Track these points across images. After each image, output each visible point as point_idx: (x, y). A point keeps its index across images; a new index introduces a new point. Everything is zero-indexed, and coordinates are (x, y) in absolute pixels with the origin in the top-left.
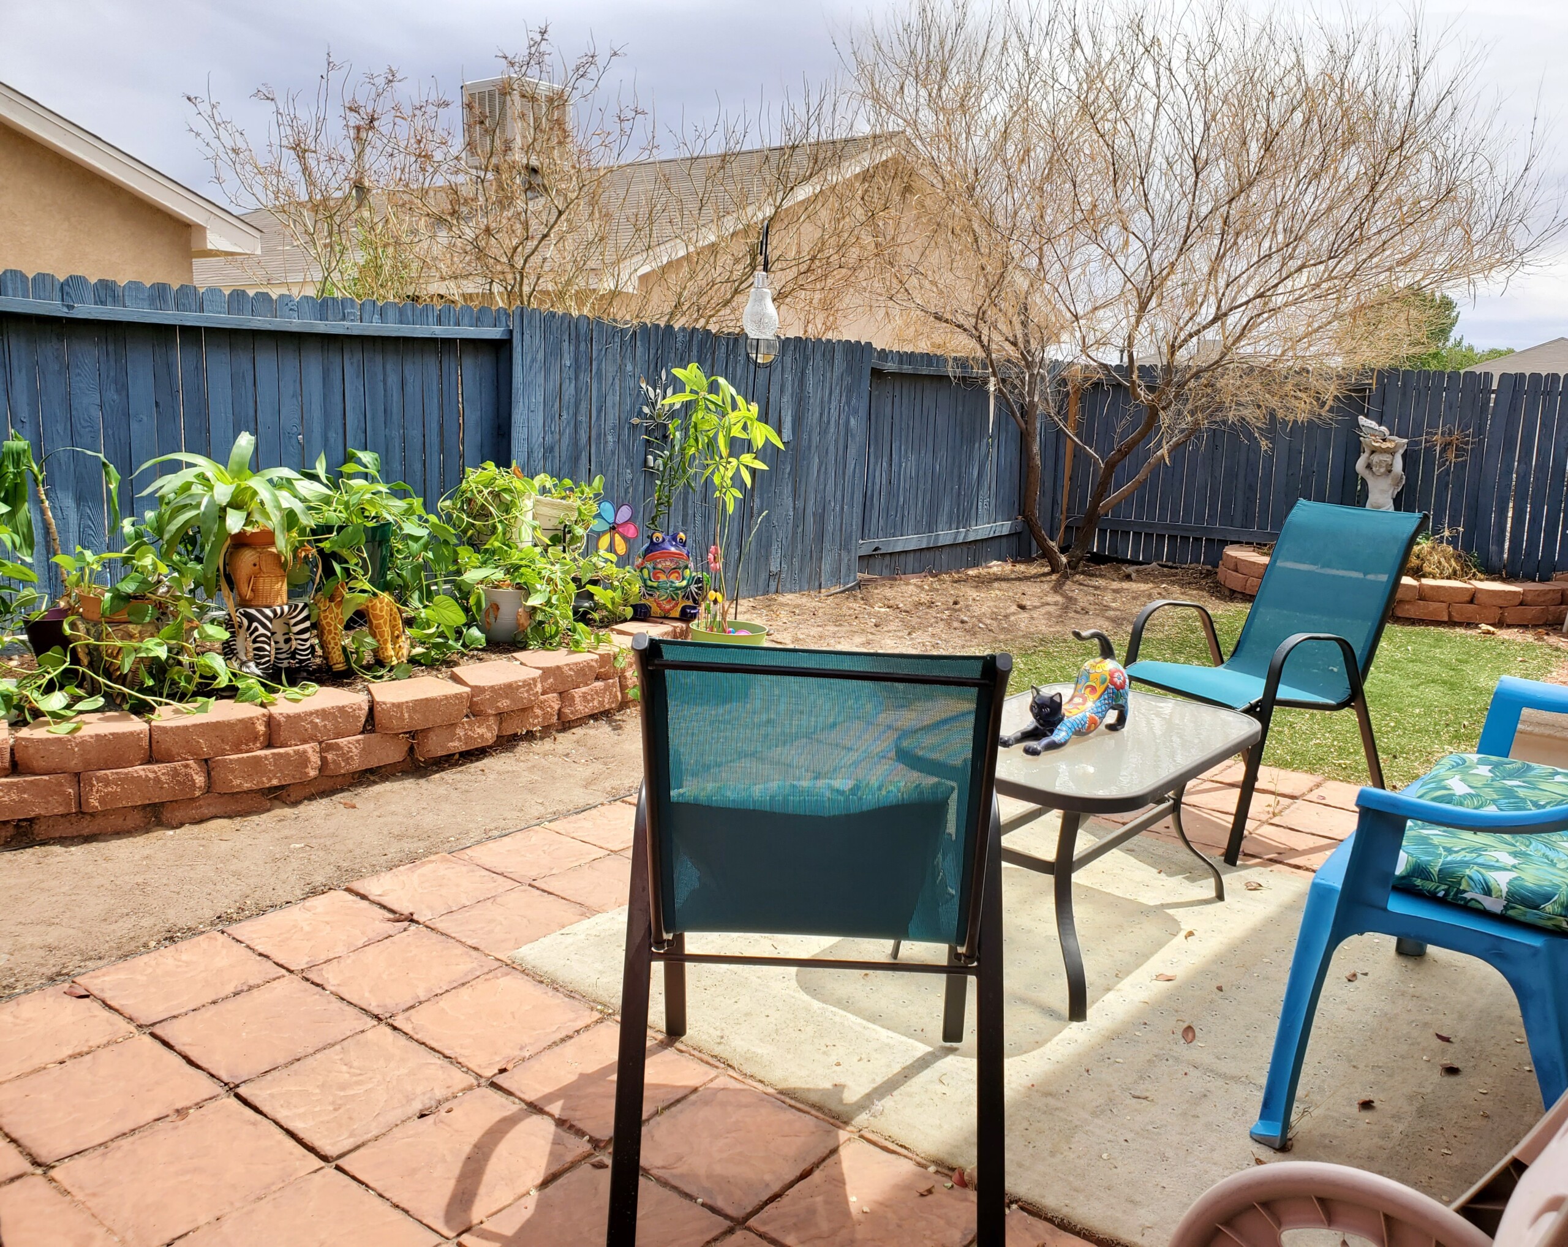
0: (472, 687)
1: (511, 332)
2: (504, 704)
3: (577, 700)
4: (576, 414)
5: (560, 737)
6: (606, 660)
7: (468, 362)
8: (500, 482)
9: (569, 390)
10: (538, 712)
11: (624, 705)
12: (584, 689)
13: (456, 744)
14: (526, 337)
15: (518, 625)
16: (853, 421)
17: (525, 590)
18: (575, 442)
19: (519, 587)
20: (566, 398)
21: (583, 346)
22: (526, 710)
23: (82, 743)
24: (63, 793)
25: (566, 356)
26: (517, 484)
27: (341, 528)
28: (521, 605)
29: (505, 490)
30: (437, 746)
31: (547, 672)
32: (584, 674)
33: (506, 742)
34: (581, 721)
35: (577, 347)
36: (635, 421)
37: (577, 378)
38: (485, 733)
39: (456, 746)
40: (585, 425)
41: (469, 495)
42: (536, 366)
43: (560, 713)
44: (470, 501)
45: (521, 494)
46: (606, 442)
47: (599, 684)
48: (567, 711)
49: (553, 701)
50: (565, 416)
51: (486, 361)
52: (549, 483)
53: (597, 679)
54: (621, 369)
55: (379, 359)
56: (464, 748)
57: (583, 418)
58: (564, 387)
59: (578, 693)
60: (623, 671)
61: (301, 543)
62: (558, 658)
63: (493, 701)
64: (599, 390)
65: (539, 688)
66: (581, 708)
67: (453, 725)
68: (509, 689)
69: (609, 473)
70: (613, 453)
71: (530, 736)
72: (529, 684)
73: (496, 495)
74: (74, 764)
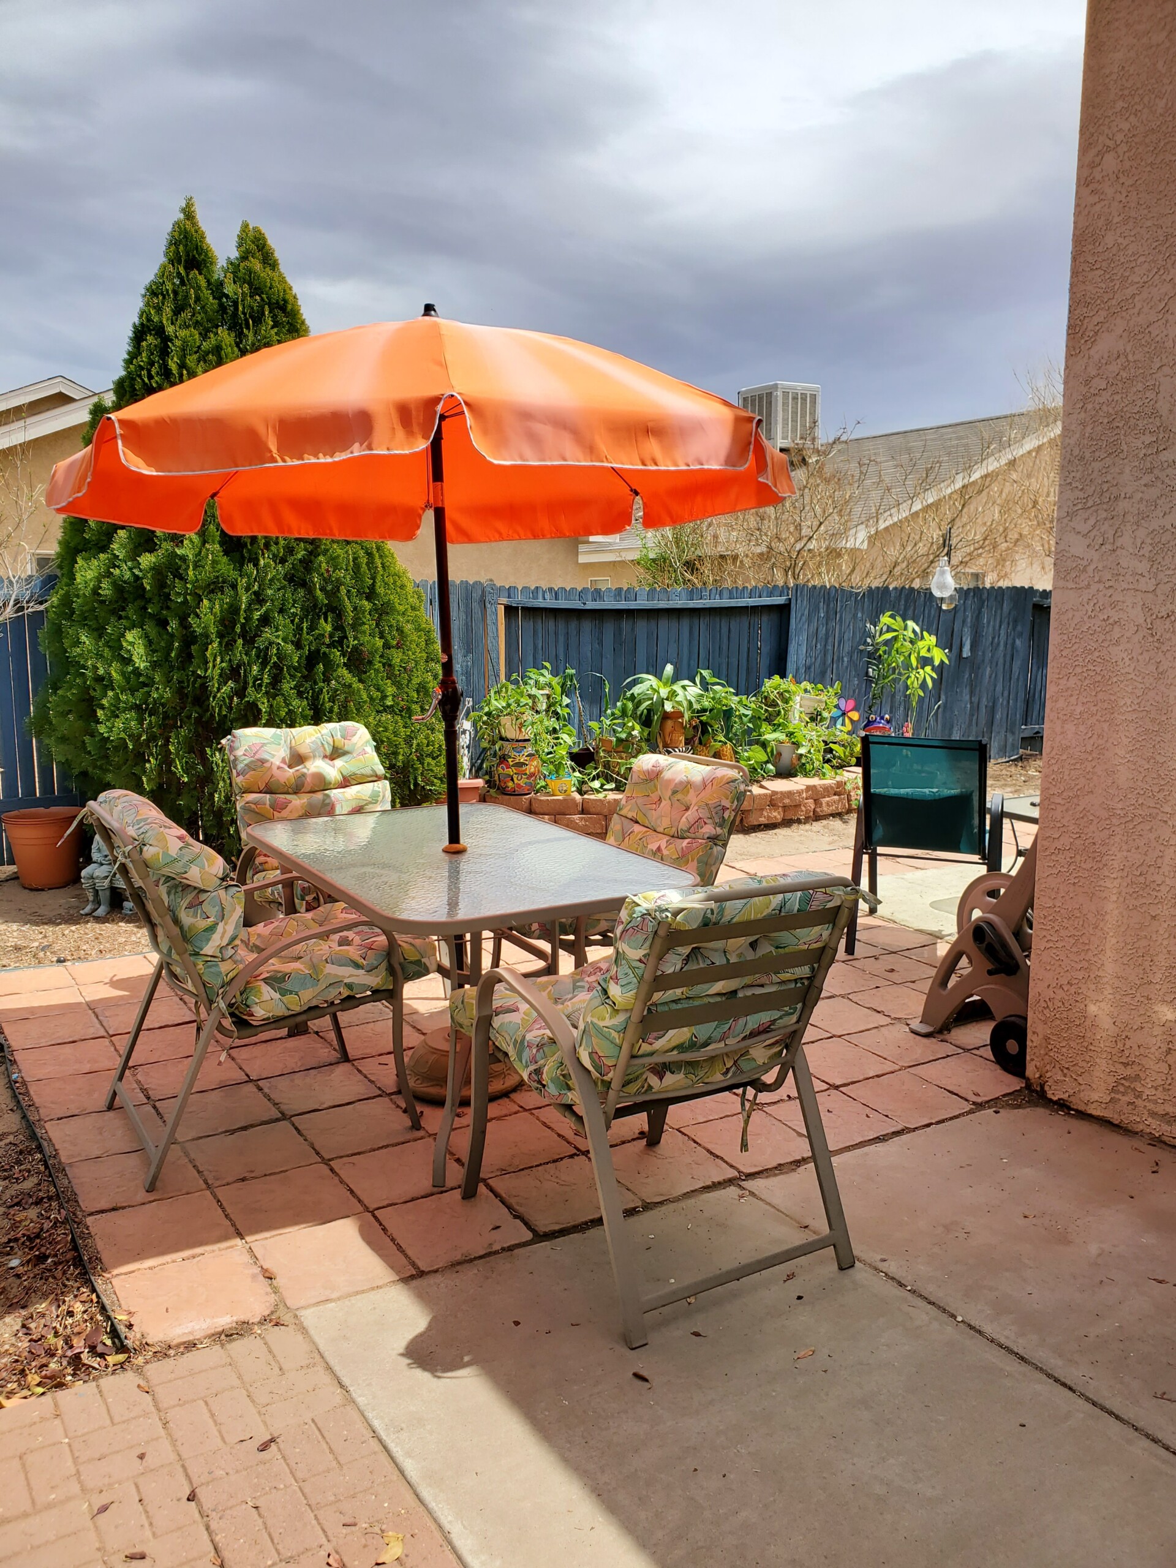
0: (773, 791)
1: (790, 599)
2: (787, 801)
3: (824, 805)
4: (825, 646)
5: (814, 823)
6: (840, 784)
7: (765, 618)
8: (783, 686)
9: (822, 631)
10: (803, 808)
11: (849, 811)
12: (828, 799)
13: (763, 819)
14: (799, 601)
15: (792, 764)
16: (1018, 642)
17: (797, 745)
18: (824, 663)
19: (793, 743)
20: (820, 636)
21: (832, 605)
22: (798, 806)
23: (609, 802)
24: (601, 824)
25: (821, 611)
26: (793, 687)
27: (711, 710)
28: (794, 753)
29: (785, 691)
30: (754, 820)
31: (809, 788)
32: (828, 791)
33: (787, 823)
34: (825, 817)
35: (828, 605)
36: (862, 647)
37: (827, 624)
38: (777, 815)
39: (763, 820)
40: (830, 652)
41: (766, 694)
42: (804, 618)
43: (814, 811)
44: (766, 698)
45: (795, 693)
46: (843, 661)
47: (836, 797)
48: (818, 810)
49: (811, 803)
50: (819, 646)
51: (775, 617)
52: (809, 686)
53: (835, 795)
54: (855, 616)
55: (718, 620)
56: (766, 822)
57: (830, 647)
58: (819, 630)
59: (824, 800)
60: (849, 792)
61: (692, 717)
62: (814, 781)
63: (781, 799)
64: (840, 630)
65: (804, 795)
66: (826, 810)
67: (762, 810)
68: (789, 794)
69: (844, 680)
70: (847, 668)
71: (799, 821)
72: (799, 793)
73: (781, 694)
74: (605, 811)
